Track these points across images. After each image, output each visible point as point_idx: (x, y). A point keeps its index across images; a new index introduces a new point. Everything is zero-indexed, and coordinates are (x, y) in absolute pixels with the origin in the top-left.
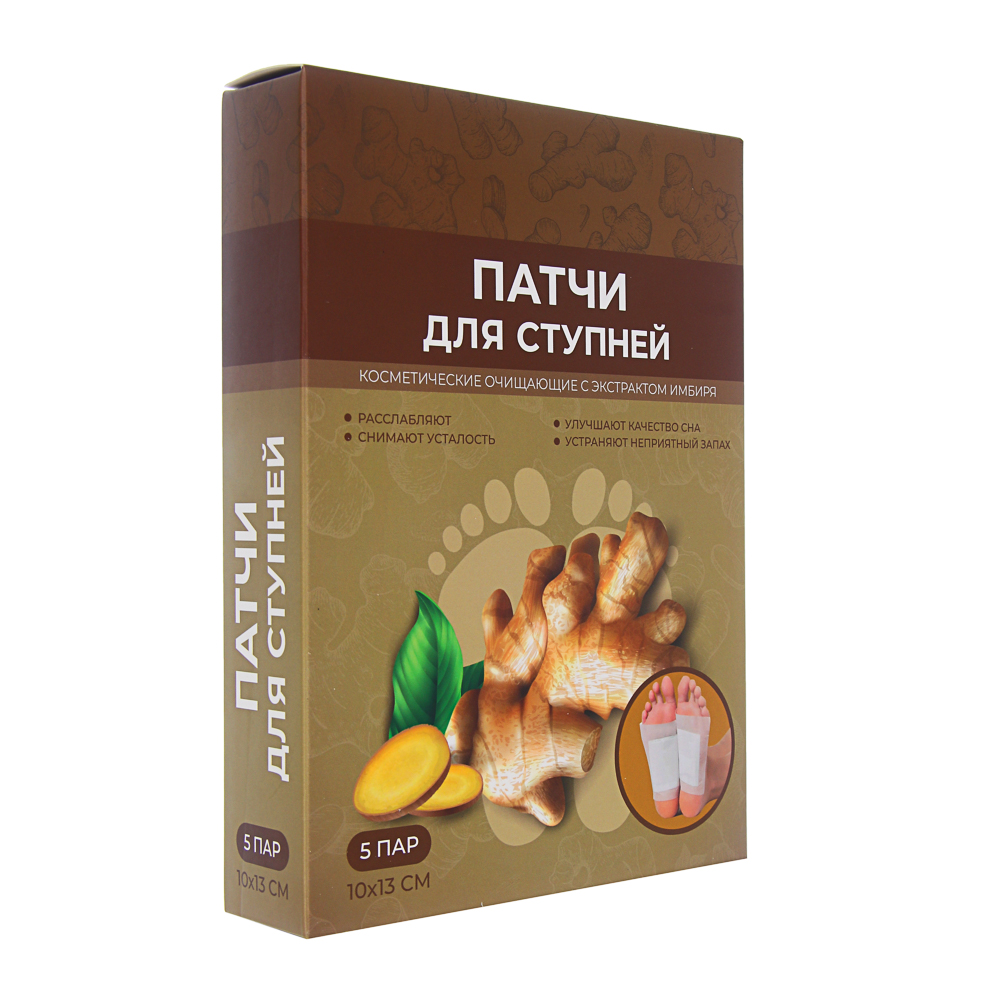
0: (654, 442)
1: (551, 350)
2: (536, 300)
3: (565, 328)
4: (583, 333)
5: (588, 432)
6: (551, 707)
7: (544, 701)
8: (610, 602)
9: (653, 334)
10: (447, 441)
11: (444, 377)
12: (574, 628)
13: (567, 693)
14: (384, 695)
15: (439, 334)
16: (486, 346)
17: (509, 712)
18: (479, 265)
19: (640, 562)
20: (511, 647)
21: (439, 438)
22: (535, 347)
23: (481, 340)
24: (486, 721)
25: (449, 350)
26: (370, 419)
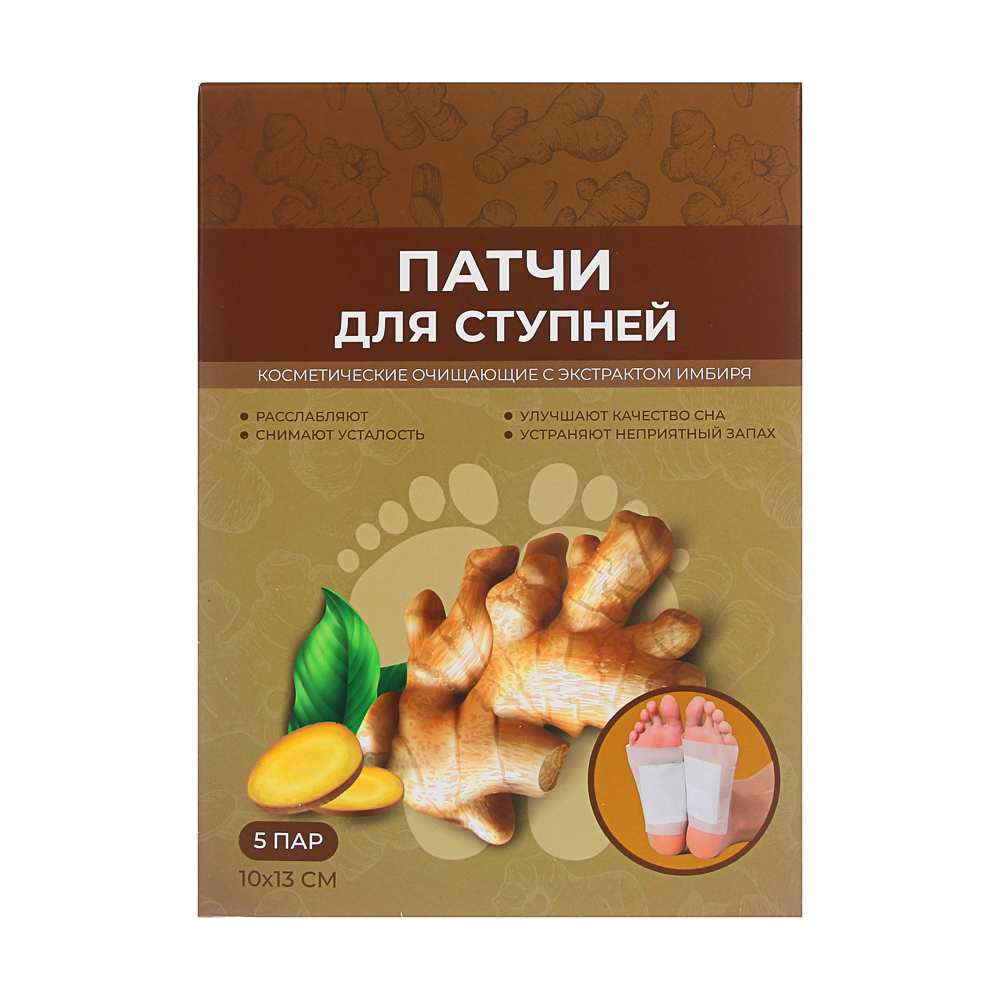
0: (652, 433)
1: (501, 337)
2: (482, 286)
3: (522, 315)
4: (547, 318)
5: (551, 424)
6: (496, 718)
7: (487, 710)
8: (583, 609)
9: (650, 314)
10: (363, 437)
11: (361, 373)
12: (531, 635)
13: (519, 704)
14: (282, 688)
15: (353, 329)
16: (415, 339)
17: (439, 719)
18: (406, 257)
19: (629, 565)
20: (442, 651)
21: (352, 435)
22: (480, 337)
23: (408, 332)
24: (409, 724)
25: (366, 345)
26: (270, 417)
